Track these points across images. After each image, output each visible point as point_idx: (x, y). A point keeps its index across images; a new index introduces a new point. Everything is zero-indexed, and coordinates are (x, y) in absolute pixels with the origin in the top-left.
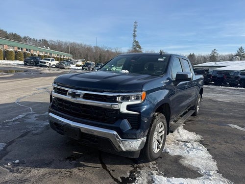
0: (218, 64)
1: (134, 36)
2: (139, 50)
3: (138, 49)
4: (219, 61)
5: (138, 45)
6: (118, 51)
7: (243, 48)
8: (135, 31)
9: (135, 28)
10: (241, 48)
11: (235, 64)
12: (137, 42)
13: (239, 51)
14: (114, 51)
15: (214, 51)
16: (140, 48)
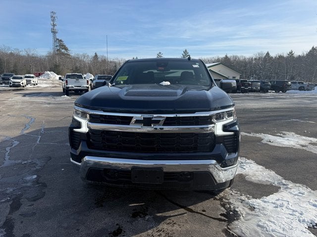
1: (54, 32)
2: (66, 52)
3: (63, 50)
5: (62, 46)
6: (31, 54)
8: (54, 25)
9: (53, 21)
10: (186, 51)
12: (61, 41)
13: (184, 54)
14: (23, 53)
15: (159, 55)
16: (66, 49)
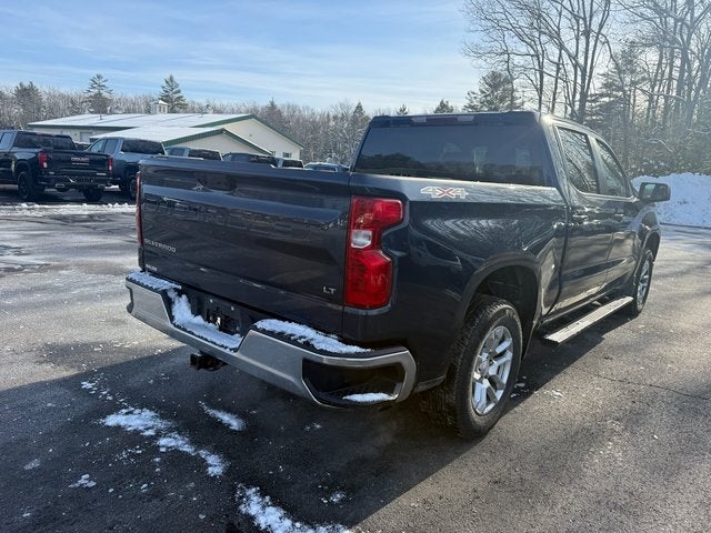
0: (108, 120)
4: (112, 113)
7: (175, 79)
10: (171, 79)
11: (156, 123)
15: (96, 82)
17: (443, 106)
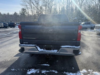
17: (15, 13)
